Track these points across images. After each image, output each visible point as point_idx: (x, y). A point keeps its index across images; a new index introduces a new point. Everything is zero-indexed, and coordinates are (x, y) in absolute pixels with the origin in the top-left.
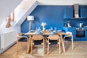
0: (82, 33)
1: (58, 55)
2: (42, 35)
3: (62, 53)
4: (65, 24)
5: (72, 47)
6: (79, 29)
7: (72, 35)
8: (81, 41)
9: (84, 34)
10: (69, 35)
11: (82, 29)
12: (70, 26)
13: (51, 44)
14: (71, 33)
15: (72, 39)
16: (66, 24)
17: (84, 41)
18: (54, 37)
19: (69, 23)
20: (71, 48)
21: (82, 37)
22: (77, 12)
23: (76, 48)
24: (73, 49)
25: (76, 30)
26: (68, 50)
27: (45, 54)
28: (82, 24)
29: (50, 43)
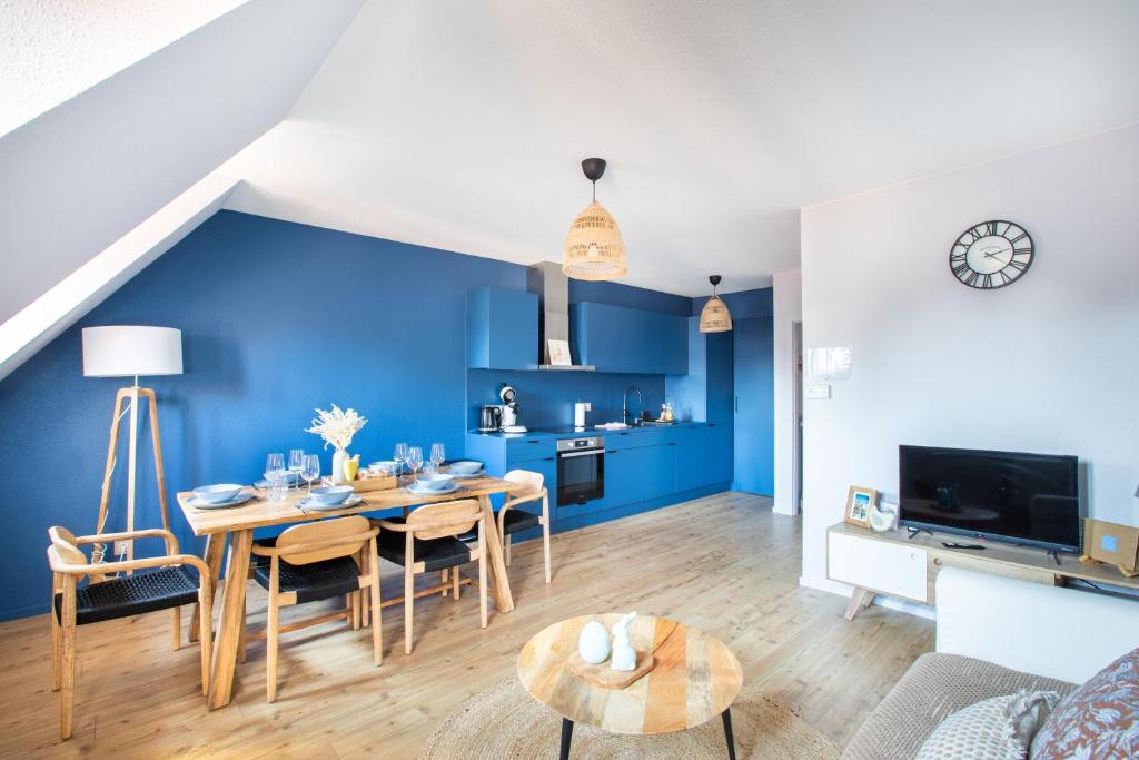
0: (587, 476)
1: (475, 632)
2: (362, 514)
3: (496, 619)
4: (480, 410)
5: (543, 572)
6: (571, 445)
7: (546, 490)
8: (586, 530)
9: (594, 478)
10: (528, 489)
11: (591, 443)
12: (518, 423)
13: (427, 570)
14: (536, 479)
15: (544, 520)
16: (491, 410)
17: (601, 525)
18: (446, 519)
19: (507, 401)
20: (539, 577)
21: (591, 498)
22: (557, 321)
23: (563, 572)
24: (548, 580)
25: (559, 454)
26: (525, 594)
27: (388, 660)
28: (589, 406)
29: (421, 567)
